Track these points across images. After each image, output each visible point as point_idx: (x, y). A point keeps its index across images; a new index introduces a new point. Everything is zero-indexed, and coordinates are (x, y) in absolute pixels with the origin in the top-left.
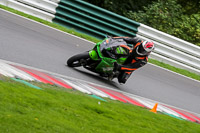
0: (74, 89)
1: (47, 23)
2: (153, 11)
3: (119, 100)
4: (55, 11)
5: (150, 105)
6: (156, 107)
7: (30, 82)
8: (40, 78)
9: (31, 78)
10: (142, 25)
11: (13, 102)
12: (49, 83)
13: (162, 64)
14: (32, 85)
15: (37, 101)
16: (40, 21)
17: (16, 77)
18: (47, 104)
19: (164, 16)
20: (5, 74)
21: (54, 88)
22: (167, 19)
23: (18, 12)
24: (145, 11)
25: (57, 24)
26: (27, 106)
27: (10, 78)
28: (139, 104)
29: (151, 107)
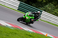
0: (23, 29)
1: (16, 10)
2: (46, 7)
3: (36, 33)
4: (18, 7)
6: (47, 35)
7: (11, 27)
8: (14, 26)
9: (11, 26)
10: (43, 11)
12: (16, 27)
13: (49, 22)
14: (11, 28)
15: (12, 33)
16: (14, 10)
17: (7, 26)
18: (15, 33)
20: (3, 25)
21: (17, 29)
22: (50, 10)
23: (7, 7)
24: (44, 7)
25: (19, 11)
26: (9, 34)
27: (5, 26)
28: (42, 34)
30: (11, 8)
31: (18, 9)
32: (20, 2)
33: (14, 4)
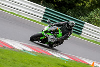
0: (53, 55)
1: (39, 22)
2: (92, 16)
4: (43, 16)
5: (91, 63)
6: (93, 64)
7: (31, 52)
8: (36, 50)
9: (31, 50)
10: (86, 23)
11: (22, 62)
13: (96, 42)
14: (32, 54)
15: (34, 62)
16: (36, 21)
17: (24, 50)
18: (39, 63)
19: (97, 18)
20: (19, 48)
21: (42, 55)
22: (99, 20)
23: (24, 17)
24: (88, 16)
25: (44, 23)
26: (29, 64)
27: (21, 50)
28: (85, 63)
29: (91, 64)
30: (30, 19)
31: (43, 21)
32: (46, 8)
33: (35, 12)
